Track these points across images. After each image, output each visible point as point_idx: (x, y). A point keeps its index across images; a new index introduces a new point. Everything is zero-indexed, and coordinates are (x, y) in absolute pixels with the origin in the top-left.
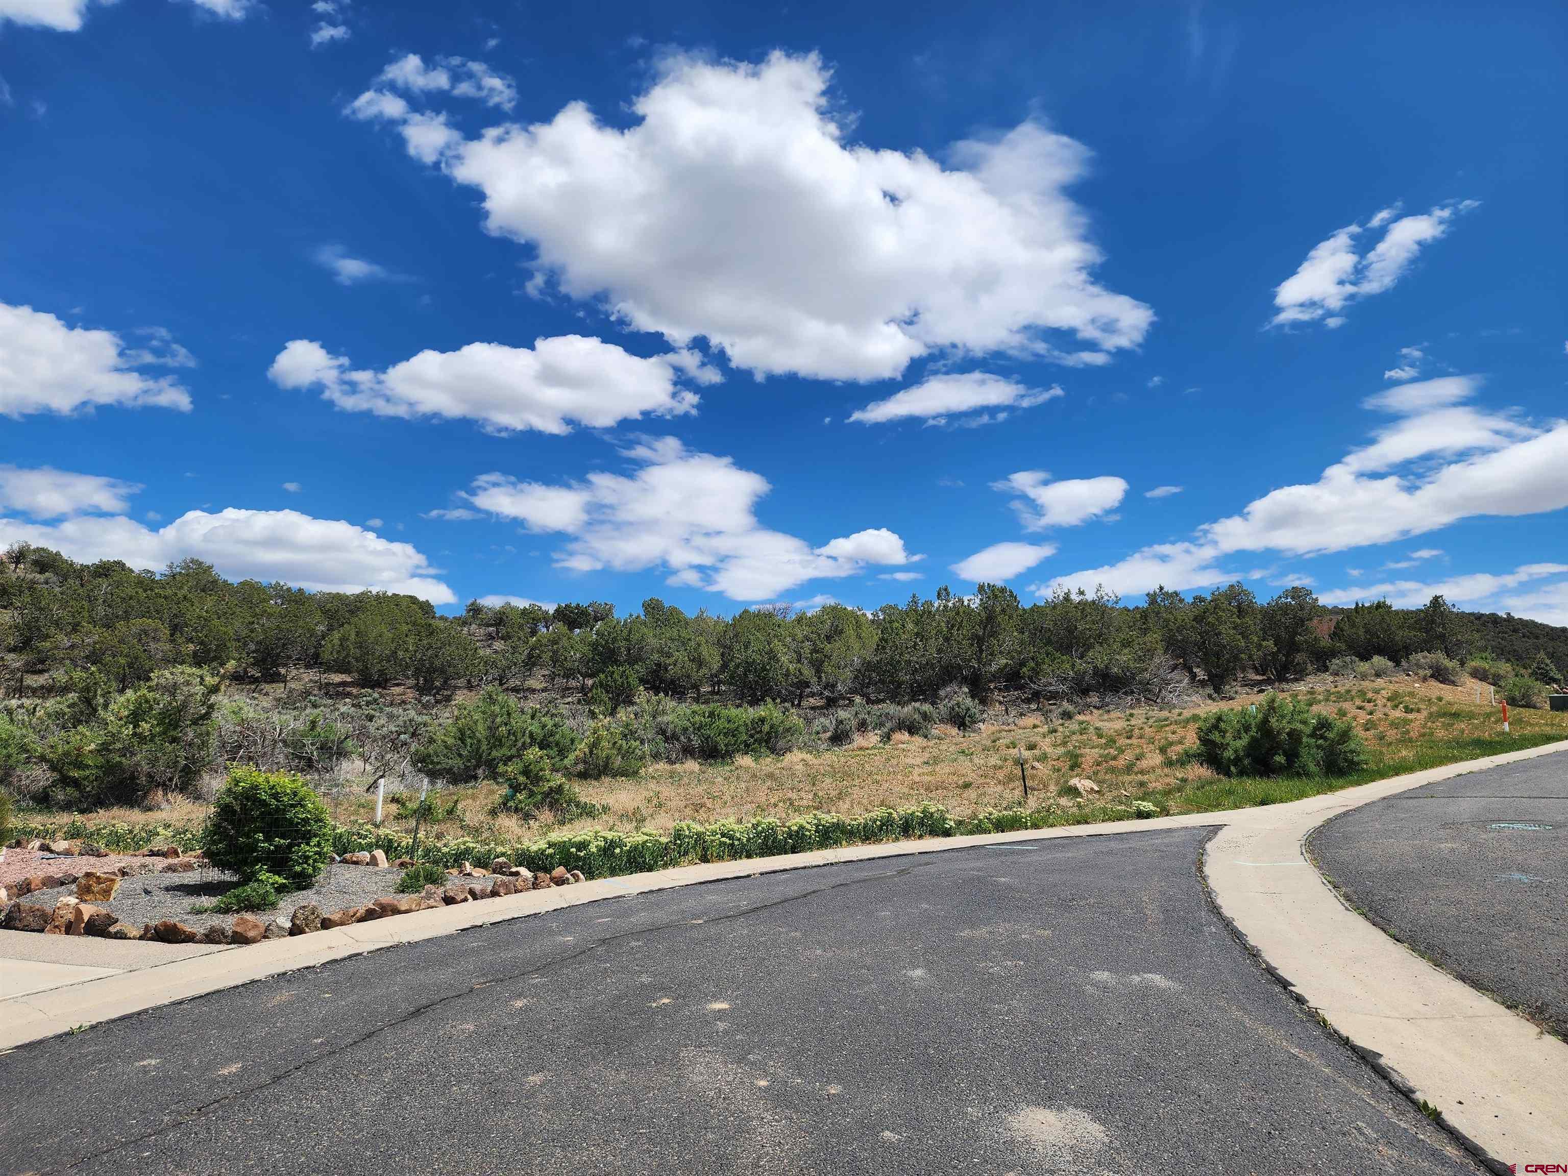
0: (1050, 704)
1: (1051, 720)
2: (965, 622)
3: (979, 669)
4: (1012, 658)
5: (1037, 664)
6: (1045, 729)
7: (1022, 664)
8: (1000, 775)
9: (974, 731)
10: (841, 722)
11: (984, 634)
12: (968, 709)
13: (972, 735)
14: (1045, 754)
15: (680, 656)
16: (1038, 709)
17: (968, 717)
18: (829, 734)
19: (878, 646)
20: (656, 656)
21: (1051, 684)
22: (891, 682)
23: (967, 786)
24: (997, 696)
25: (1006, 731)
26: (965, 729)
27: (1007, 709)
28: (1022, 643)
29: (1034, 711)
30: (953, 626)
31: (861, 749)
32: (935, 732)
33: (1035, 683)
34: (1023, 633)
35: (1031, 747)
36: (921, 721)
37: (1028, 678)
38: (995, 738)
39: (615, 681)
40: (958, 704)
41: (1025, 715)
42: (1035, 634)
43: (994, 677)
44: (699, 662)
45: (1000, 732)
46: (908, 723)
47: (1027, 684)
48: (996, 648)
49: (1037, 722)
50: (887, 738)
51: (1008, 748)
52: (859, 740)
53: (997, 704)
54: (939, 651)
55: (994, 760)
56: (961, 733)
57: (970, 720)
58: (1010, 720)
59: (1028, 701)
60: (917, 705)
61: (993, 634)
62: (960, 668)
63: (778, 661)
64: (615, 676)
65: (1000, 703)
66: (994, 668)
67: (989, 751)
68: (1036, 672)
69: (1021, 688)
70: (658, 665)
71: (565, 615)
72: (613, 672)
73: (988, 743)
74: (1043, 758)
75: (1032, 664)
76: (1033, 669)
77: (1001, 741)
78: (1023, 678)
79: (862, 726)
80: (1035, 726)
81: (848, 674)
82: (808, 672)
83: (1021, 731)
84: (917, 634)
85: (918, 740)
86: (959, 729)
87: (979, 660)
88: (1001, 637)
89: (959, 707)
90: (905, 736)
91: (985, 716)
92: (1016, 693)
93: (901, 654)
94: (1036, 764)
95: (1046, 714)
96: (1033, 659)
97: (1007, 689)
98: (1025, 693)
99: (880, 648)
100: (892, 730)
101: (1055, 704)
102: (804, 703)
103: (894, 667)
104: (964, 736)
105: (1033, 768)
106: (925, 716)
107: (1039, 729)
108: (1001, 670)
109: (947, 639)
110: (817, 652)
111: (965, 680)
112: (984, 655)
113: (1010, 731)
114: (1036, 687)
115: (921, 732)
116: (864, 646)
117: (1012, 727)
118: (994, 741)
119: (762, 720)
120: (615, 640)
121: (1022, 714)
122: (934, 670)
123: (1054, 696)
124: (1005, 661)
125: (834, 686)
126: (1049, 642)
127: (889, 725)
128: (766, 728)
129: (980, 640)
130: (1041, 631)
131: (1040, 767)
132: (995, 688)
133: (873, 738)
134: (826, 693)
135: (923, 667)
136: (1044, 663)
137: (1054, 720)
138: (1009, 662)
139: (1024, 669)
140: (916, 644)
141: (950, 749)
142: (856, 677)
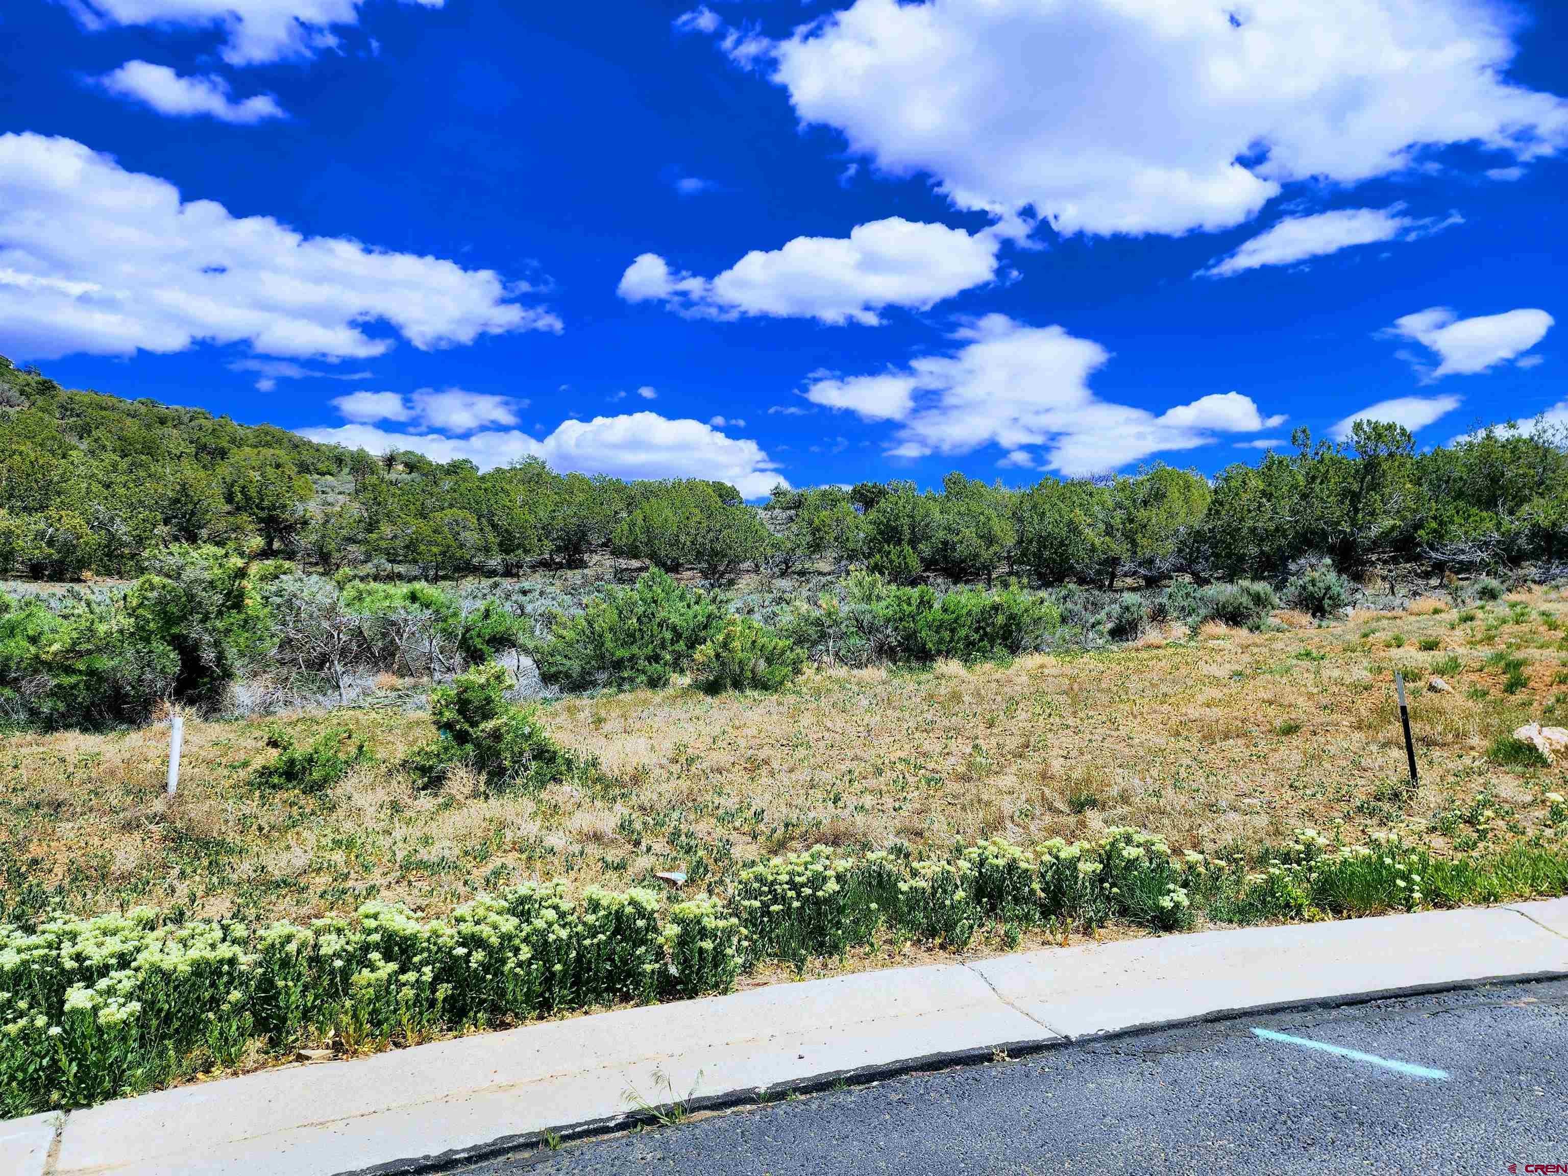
0: (1461, 579)
1: (1463, 602)
2: (1331, 472)
3: (1352, 534)
4: (1403, 519)
5: (1441, 523)
6: (1454, 615)
7: (1418, 526)
8: (1364, 706)
9: (1337, 619)
10: (1127, 608)
11: (1361, 489)
12: (1328, 588)
13: (1332, 624)
14: (1455, 660)
15: (969, 533)
16: (1441, 586)
17: (1330, 598)
18: (1110, 626)
19: (1210, 510)
20: (941, 534)
21: (1463, 552)
22: (1229, 556)
23: (1290, 730)
24: (1379, 569)
25: (1389, 619)
26: (1323, 616)
27: (1392, 588)
28: (1418, 498)
29: (1435, 588)
30: (1314, 478)
31: (1149, 647)
32: (1272, 621)
33: (1437, 550)
34: (1420, 485)
35: (1430, 646)
36: (1251, 606)
37: (1427, 543)
38: (1367, 630)
39: (891, 562)
40: (1313, 582)
41: (1420, 595)
42: (1439, 486)
43: (1375, 545)
44: (990, 539)
45: (1378, 619)
46: (1230, 609)
47: (1425, 552)
48: (1378, 505)
49: (1440, 605)
50: (1195, 631)
51: (1389, 646)
52: (1152, 634)
53: (1379, 581)
54: (1294, 512)
55: (1360, 673)
56: (1316, 622)
57: (1331, 602)
58: (1397, 602)
59: (1427, 575)
60: (1246, 583)
61: (1375, 487)
62: (1324, 535)
63: (1080, 533)
64: (892, 556)
65: (1384, 578)
66: (1374, 531)
67: (1353, 651)
68: (1439, 534)
69: (1417, 558)
70: (945, 543)
71: (862, 494)
72: (889, 552)
73: (1355, 638)
74: (1451, 668)
75: (1434, 525)
76: (1435, 531)
77: (1377, 634)
78: (1419, 545)
79: (1159, 615)
80: (1436, 611)
81: (1171, 545)
82: (1119, 548)
83: (1413, 618)
84: (1264, 493)
85: (1243, 633)
86: (1314, 616)
87: (1353, 523)
88: (1387, 491)
89: (1314, 585)
90: (1221, 628)
91: (1358, 596)
92: (1408, 565)
93: (1242, 520)
94: (1439, 682)
95: (1455, 593)
96: (1435, 518)
97: (1395, 560)
98: (1423, 565)
99: (1213, 512)
100: (1205, 620)
101: (1467, 579)
102: (1118, 584)
103: (1232, 537)
104: (1320, 626)
105: (1432, 688)
106: (1258, 600)
107: (1443, 615)
108: (1386, 534)
109: (1304, 496)
110: (1131, 521)
111: (1331, 550)
112: (1360, 516)
113: (1395, 618)
114: (1439, 556)
115: (1250, 622)
116: (1190, 512)
117: (1399, 612)
118: (1366, 636)
119: (996, 608)
120: (897, 518)
121: (1415, 594)
122: (1285, 536)
123: (1467, 568)
124: (1392, 522)
125: (1151, 561)
126: (1460, 495)
127: (1203, 612)
128: (1000, 619)
129: (1355, 497)
130: (1447, 482)
131: (1447, 687)
132: (1379, 559)
133: (1179, 630)
134: (1142, 571)
135: (1268, 536)
136: (1452, 522)
137: (1468, 601)
138: (1398, 523)
139: (1421, 532)
140: (1260, 505)
141: (1289, 649)
142: (1180, 551)
